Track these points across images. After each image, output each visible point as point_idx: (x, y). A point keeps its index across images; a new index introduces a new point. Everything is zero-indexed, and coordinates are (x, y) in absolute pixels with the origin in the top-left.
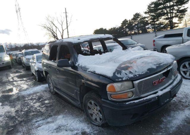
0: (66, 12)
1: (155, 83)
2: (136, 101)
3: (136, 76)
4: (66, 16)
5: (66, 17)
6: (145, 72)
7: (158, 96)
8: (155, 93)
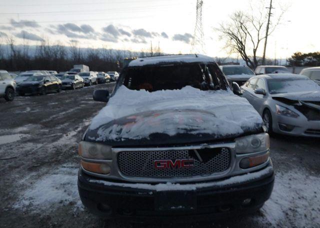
0: (271, 6)
1: (159, 164)
2: (106, 183)
3: (119, 140)
4: (270, 14)
5: (269, 16)
6: (141, 137)
7: (154, 191)
8: (154, 184)
